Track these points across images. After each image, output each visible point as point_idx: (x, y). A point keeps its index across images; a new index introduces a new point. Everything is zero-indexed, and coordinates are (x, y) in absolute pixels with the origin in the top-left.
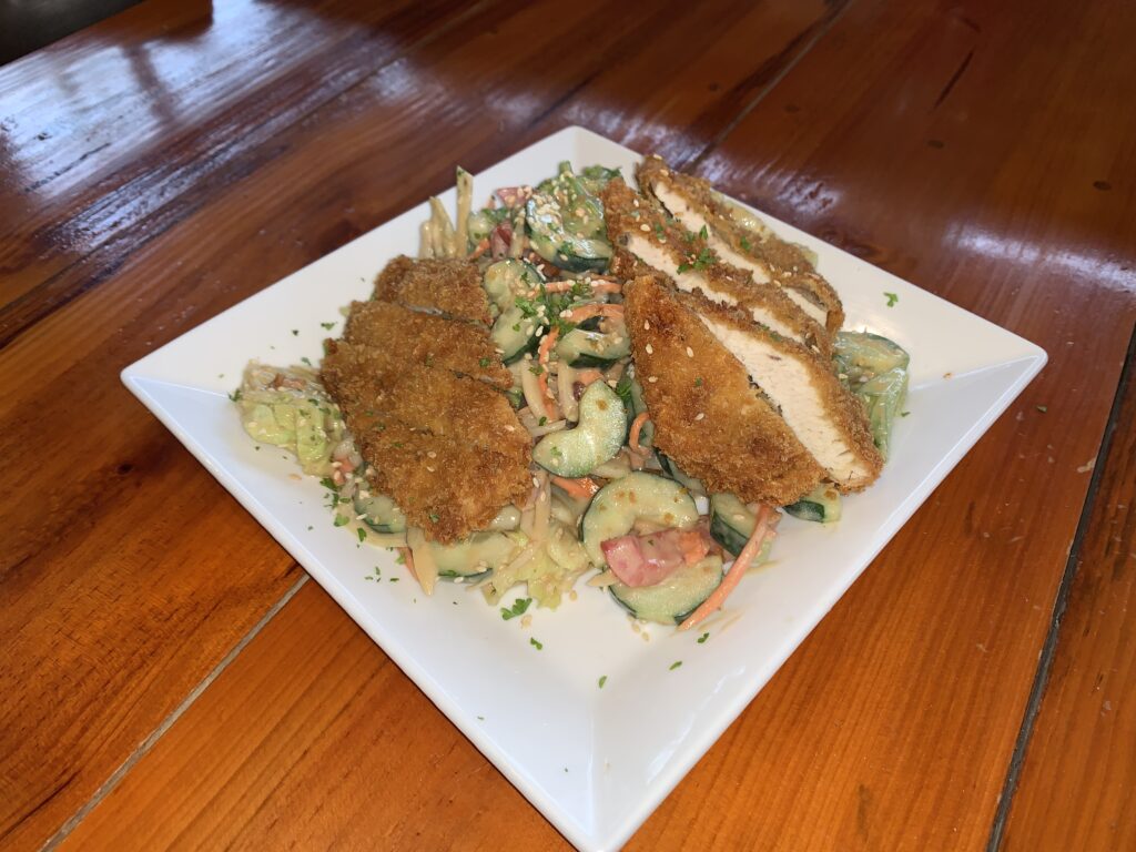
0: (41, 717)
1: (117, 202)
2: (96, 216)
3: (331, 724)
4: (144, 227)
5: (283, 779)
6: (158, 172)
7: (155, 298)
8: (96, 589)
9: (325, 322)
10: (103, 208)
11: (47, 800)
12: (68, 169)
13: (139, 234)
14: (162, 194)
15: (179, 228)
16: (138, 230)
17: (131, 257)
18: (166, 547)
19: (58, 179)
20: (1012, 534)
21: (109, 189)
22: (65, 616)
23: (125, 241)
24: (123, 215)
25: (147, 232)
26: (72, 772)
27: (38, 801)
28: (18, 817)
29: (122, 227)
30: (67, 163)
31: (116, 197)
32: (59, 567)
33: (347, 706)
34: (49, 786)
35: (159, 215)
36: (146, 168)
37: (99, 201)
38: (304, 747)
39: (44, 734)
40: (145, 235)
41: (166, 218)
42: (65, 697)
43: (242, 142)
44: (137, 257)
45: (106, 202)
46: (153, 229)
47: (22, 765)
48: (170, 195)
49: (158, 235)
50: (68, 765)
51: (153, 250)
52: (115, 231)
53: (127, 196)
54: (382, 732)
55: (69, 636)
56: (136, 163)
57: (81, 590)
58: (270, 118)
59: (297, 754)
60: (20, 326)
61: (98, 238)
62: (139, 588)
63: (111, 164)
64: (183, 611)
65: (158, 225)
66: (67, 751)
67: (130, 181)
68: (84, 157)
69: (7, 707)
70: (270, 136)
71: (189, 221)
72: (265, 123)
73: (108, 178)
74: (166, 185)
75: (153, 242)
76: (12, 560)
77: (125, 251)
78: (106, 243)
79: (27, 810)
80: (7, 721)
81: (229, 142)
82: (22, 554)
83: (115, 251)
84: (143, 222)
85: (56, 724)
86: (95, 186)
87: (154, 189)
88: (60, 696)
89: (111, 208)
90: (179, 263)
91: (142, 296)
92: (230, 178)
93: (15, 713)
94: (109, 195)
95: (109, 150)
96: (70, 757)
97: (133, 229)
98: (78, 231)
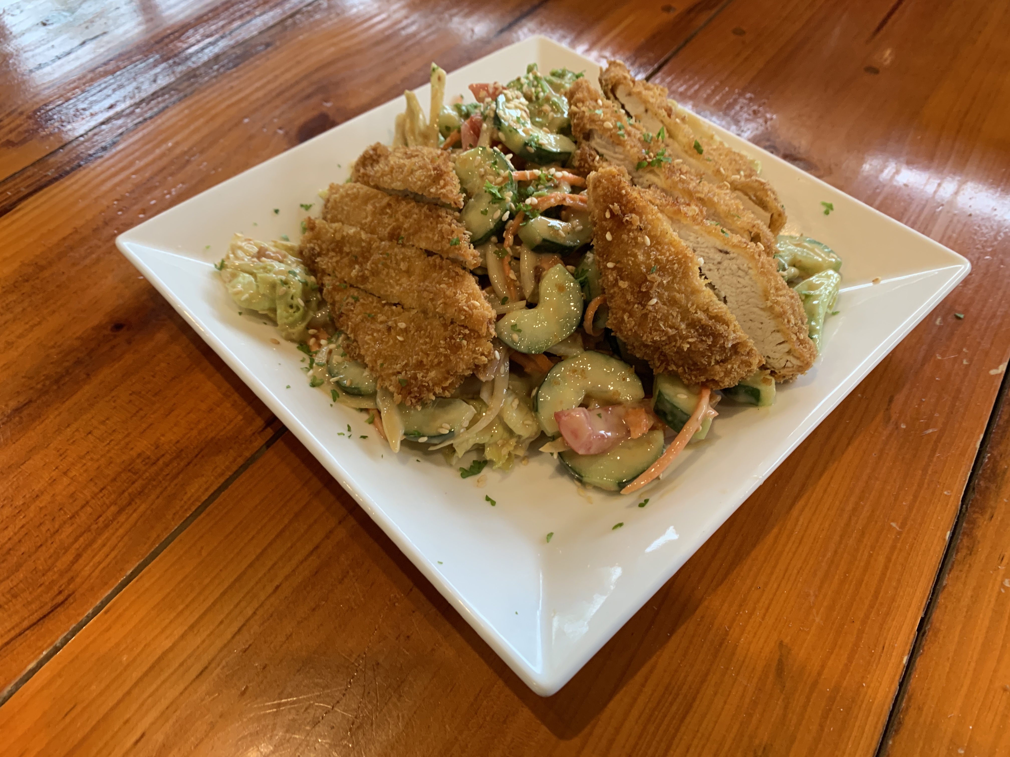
0: (39, 544)
1: (114, 86)
2: (94, 98)
3: (302, 562)
4: (138, 111)
5: (257, 609)
6: (151, 60)
7: (147, 175)
8: (90, 433)
9: (305, 203)
10: (100, 91)
11: (45, 616)
12: (69, 53)
13: (133, 117)
14: (155, 81)
15: (170, 113)
16: (132, 112)
17: (125, 136)
18: (153, 399)
19: (59, 62)
20: (927, 427)
21: (106, 74)
22: (62, 455)
23: (120, 122)
24: (118, 99)
25: (141, 115)
26: (66, 593)
27: (36, 617)
28: (17, 630)
29: (118, 109)
30: (68, 49)
31: (112, 81)
32: (56, 413)
33: (317, 548)
34: (46, 603)
35: (153, 100)
36: (140, 57)
37: (96, 84)
38: (276, 583)
39: (42, 559)
40: (139, 117)
41: (159, 103)
42: (61, 527)
43: (229, 37)
44: (131, 137)
45: (103, 86)
46: (146, 112)
47: (21, 585)
48: (162, 82)
49: (151, 118)
50: (63, 587)
51: (145, 131)
52: (111, 113)
53: (124, 80)
54: (348, 572)
55: (65, 473)
56: (130, 51)
57: (76, 433)
58: (256, 17)
59: (270, 589)
60: (21, 195)
61: (96, 118)
62: (128, 435)
63: (108, 50)
64: (168, 457)
65: (151, 109)
66: (62, 574)
67: (125, 67)
68: (83, 43)
69: (9, 532)
70: (255, 33)
71: (178, 108)
72: (251, 20)
73: (105, 64)
74: (159, 73)
75: (145, 124)
76: (13, 404)
77: (120, 131)
78: (103, 123)
79: (26, 624)
80: (9, 546)
81: (217, 36)
82: (22, 399)
83: (111, 130)
84: (138, 105)
85: (52, 551)
86: (93, 71)
87: (147, 76)
88: (57, 526)
89: (108, 91)
90: (170, 144)
91: (134, 173)
92: (218, 70)
93: (16, 539)
94: (106, 79)
95: (106, 38)
96: (65, 580)
97: (128, 111)
98: (77, 110)
